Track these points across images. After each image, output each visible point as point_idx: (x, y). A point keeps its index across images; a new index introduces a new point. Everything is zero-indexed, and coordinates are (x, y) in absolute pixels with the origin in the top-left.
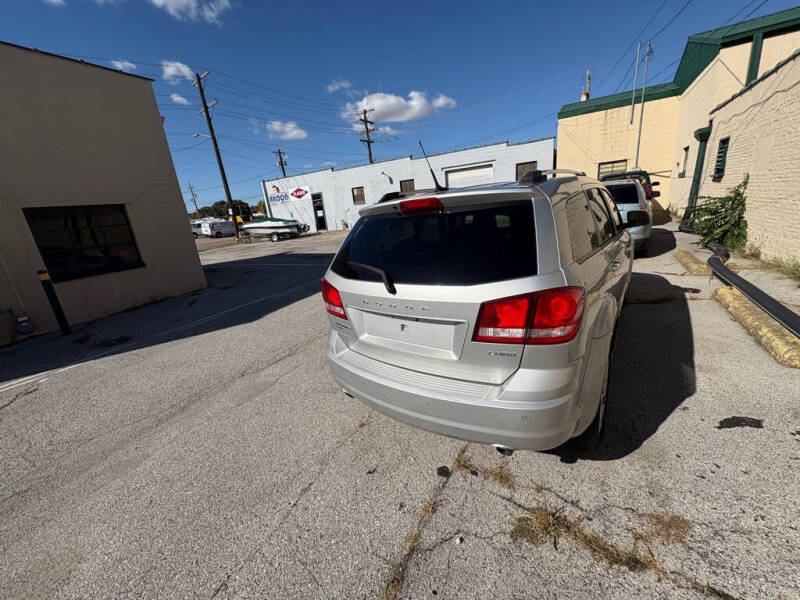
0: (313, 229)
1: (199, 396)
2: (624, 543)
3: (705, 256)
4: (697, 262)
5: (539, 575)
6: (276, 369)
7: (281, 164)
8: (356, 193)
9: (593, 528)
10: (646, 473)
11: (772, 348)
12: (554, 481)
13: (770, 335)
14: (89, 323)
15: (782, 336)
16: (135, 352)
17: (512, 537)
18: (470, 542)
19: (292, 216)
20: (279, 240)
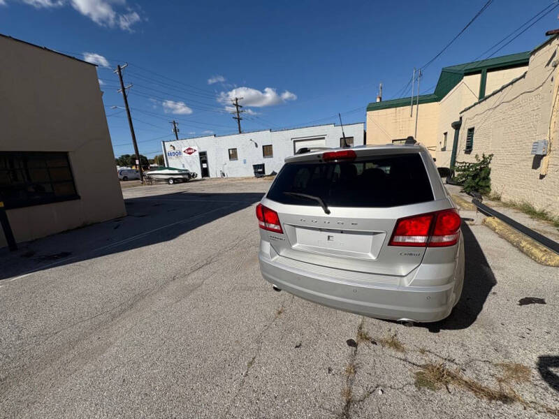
0: (199, 177)
1: (142, 296)
2: (493, 386)
3: (470, 199)
4: (466, 202)
5: (445, 412)
6: (200, 274)
7: (175, 130)
8: (231, 153)
9: (468, 376)
10: (488, 336)
11: (532, 254)
12: (431, 346)
13: (528, 246)
14: (31, 242)
15: (537, 247)
16: (78, 263)
17: (416, 386)
18: (389, 392)
19: (184, 166)
20: (174, 183)
